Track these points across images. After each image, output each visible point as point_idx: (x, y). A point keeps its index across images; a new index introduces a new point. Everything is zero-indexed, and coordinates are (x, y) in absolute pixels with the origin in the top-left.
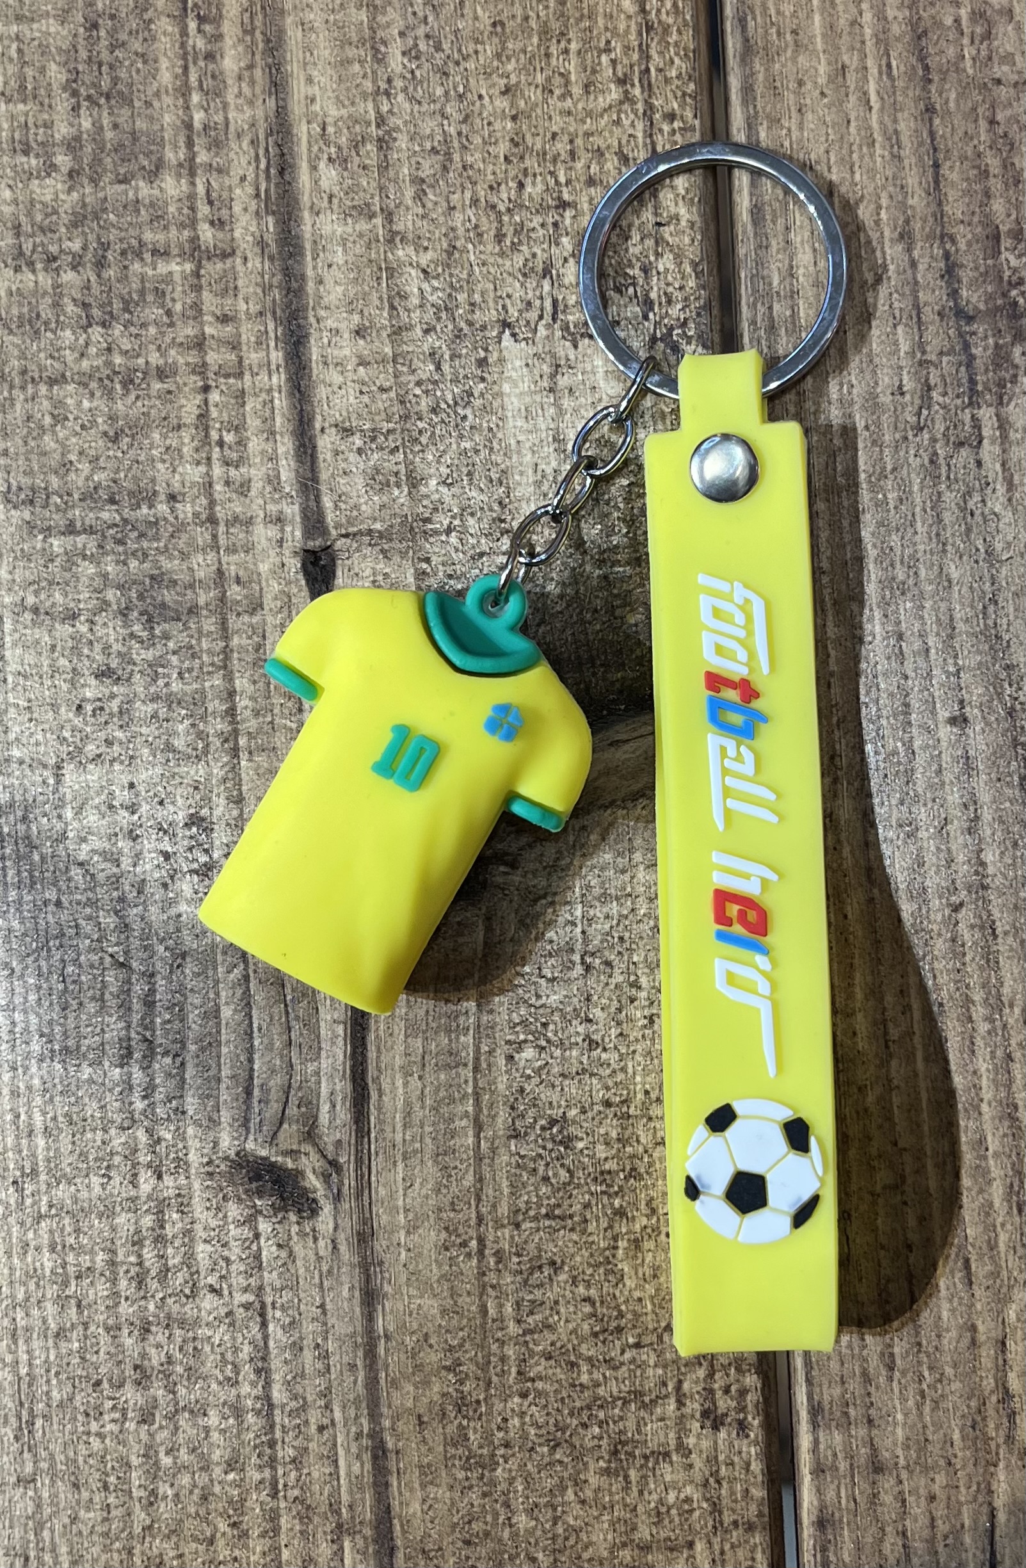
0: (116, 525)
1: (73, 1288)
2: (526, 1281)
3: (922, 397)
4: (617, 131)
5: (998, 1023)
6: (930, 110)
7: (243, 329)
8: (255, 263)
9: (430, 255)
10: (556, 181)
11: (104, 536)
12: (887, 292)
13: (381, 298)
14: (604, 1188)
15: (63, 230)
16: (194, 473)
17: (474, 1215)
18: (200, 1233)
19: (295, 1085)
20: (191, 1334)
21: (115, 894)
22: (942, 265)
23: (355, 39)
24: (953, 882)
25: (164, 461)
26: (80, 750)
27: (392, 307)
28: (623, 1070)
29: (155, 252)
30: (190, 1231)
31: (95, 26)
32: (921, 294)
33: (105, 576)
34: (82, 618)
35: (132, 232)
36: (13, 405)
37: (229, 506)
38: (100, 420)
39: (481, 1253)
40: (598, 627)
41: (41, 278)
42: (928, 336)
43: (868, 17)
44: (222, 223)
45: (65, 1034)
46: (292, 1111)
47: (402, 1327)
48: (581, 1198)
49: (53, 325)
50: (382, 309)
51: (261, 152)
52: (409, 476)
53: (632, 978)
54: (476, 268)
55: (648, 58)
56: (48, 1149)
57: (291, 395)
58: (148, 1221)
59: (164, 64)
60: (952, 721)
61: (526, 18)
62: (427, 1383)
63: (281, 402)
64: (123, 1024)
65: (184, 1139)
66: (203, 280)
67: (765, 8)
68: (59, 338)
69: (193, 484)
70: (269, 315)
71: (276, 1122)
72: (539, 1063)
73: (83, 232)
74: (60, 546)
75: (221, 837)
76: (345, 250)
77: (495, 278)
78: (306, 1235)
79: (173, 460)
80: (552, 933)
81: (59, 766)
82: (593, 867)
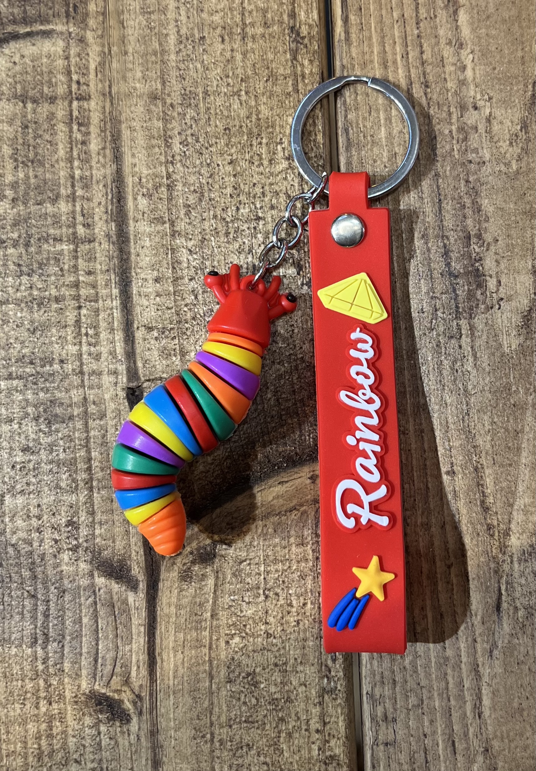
0: (33, 375)
2: (234, 754)
3: (433, 314)
4: (285, 183)
6: (437, 175)
7: (99, 278)
8: (105, 245)
9: (192, 242)
10: (256, 207)
11: (27, 380)
12: (416, 263)
13: (168, 264)
14: (274, 707)
15: (9, 228)
16: (73, 349)
17: (208, 722)
18: (70, 732)
19: (119, 656)
21: (30, 560)
22: (443, 250)
23: (156, 135)
25: (58, 343)
26: (14, 487)
27: (174, 268)
28: (284, 648)
29: (55, 239)
30: (65, 731)
31: (27, 127)
32: (432, 265)
33: (27, 400)
34: (15, 421)
35: (43, 229)
37: (90, 365)
38: (26, 323)
39: (212, 740)
40: (273, 425)
42: (435, 285)
44: (89, 225)
46: (118, 669)
48: (262, 712)
49: (3, 275)
50: (168, 269)
51: (109, 191)
52: (181, 351)
53: (289, 601)
54: (215, 249)
57: (122, 311)
58: (44, 726)
59: (61, 146)
60: (448, 473)
61: (241, 127)
63: (117, 314)
64: (33, 626)
65: (63, 684)
66: (79, 254)
67: (358, 124)
68: (6, 281)
69: (72, 355)
70: (112, 271)
71: (110, 675)
72: (241, 645)
73: (19, 229)
74: (5, 385)
75: (84, 532)
76: (150, 240)
77: (225, 254)
78: (124, 732)
79: (62, 343)
80: (249, 579)
81: (3, 496)
82: (270, 545)
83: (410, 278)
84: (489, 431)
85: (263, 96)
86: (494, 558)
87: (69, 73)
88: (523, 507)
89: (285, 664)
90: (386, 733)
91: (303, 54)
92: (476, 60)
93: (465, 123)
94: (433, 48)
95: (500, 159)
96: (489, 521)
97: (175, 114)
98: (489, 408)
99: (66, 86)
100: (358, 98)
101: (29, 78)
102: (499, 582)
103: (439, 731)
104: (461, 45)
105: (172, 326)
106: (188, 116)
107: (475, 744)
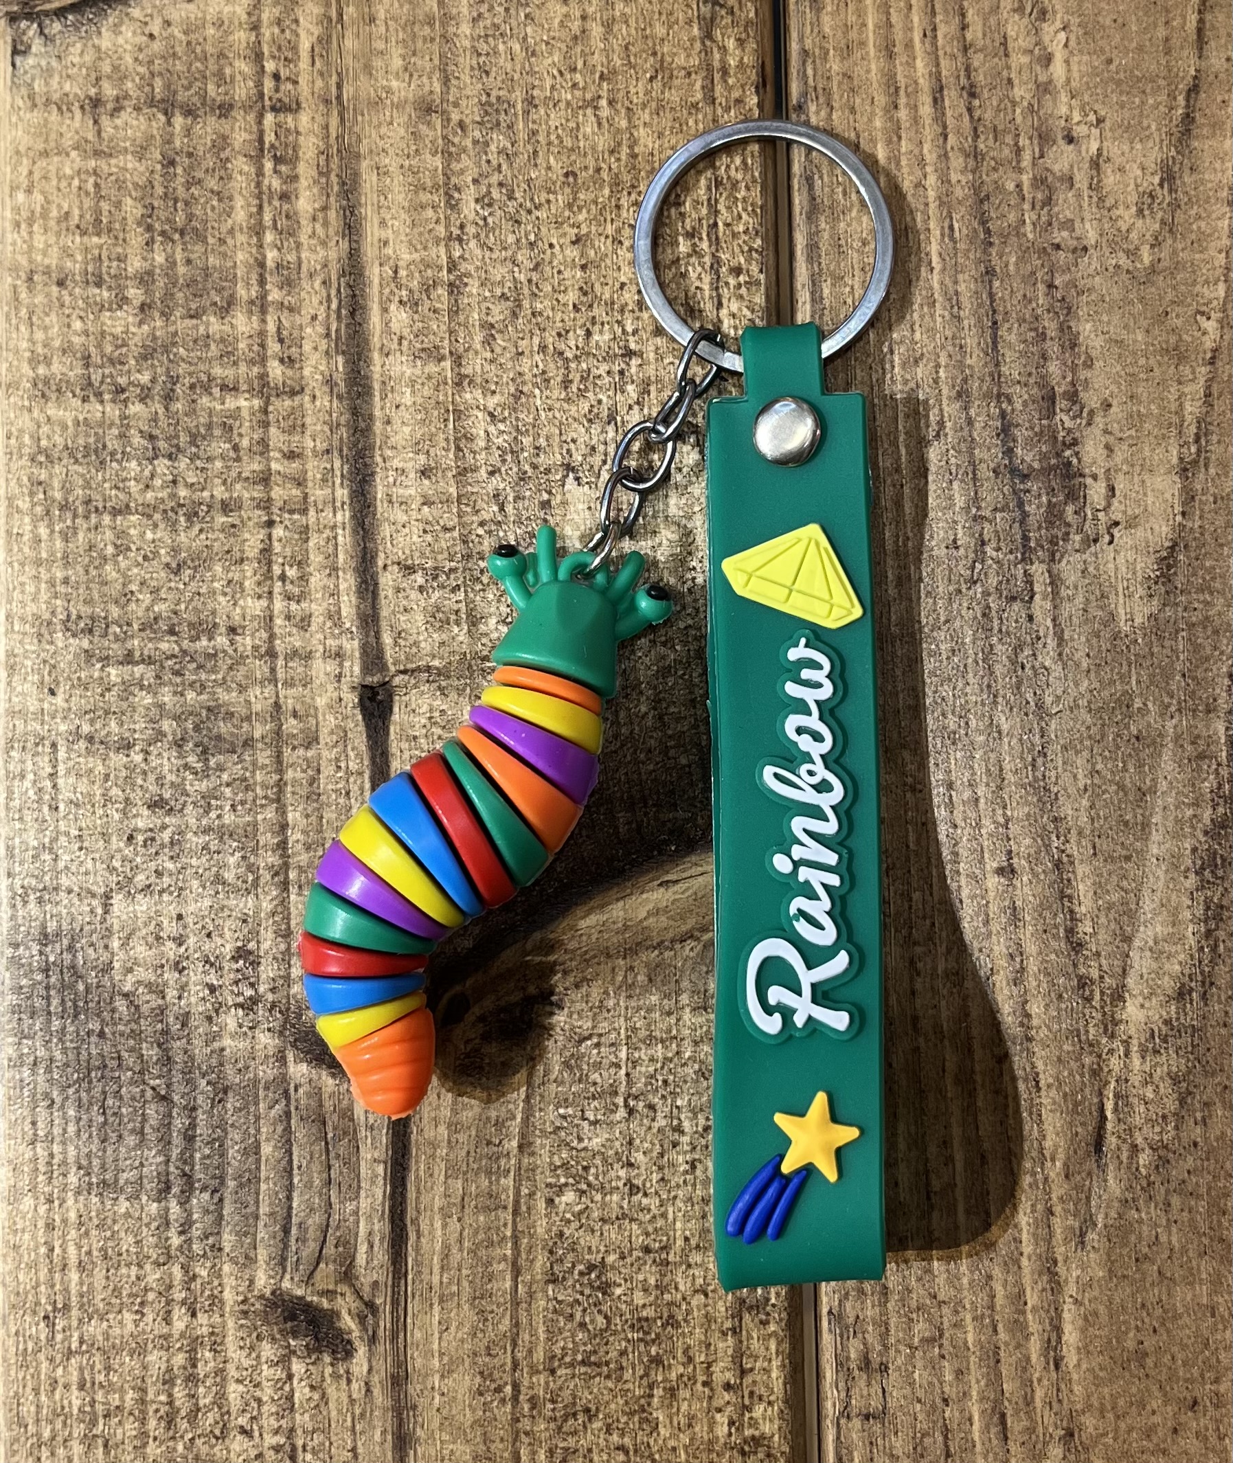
0: (174, 656)
1: (101, 1427)
2: (560, 1428)
3: (976, 552)
4: (684, 283)
5: (1039, 1176)
6: (990, 272)
7: (309, 466)
8: (323, 401)
9: (497, 399)
10: (624, 331)
11: (162, 667)
12: (944, 448)
13: (447, 440)
14: (641, 1335)
15: (133, 362)
16: (255, 607)
17: (509, 1361)
18: (232, 1372)
19: (333, 1224)
21: (159, 1026)
22: (998, 424)
23: (429, 184)
24: (998, 1032)
25: (225, 594)
26: (130, 880)
27: (458, 449)
28: (664, 1215)
29: (224, 387)
30: (223, 1370)
31: (172, 163)
32: (977, 452)
33: (161, 706)
34: (137, 748)
35: (201, 367)
36: (75, 534)
37: (288, 639)
38: (163, 551)
39: (515, 1398)
40: (651, 767)
41: (108, 409)
42: (983, 493)
43: (932, 180)
44: (291, 360)
45: (103, 1167)
46: (329, 1250)
48: (618, 1345)
49: (119, 456)
50: (447, 450)
51: (333, 292)
52: (469, 615)
53: (675, 1122)
54: (542, 413)
55: (717, 212)
56: (81, 1284)
57: (355, 532)
58: (180, 1359)
59: (239, 202)
60: (1000, 871)
61: (598, 170)
63: (345, 539)
64: (160, 1159)
65: (220, 1276)
66: (271, 417)
68: (124, 469)
69: (254, 617)
70: (336, 454)
71: (314, 1261)
72: (579, 1207)
73: (152, 365)
74: (118, 676)
75: (268, 971)
76: (414, 392)
77: (561, 423)
78: (340, 1377)
79: (235, 593)
80: (597, 1075)
81: (107, 897)
82: (639, 1009)
83: (930, 478)
84: (1086, 790)
85: (643, 109)
86: (1091, 1045)
87: (258, 57)
88: (1151, 943)
89: (665, 1248)
90: (865, 1394)
91: (726, 27)
92: (1072, 43)
93: (1047, 169)
94: (985, 20)
95: (1117, 241)
96: (1083, 971)
97: (468, 143)
98: (1087, 743)
99: (251, 84)
100: (834, 117)
101: (179, 67)
102: (1101, 1094)
103: (974, 1393)
104: (1043, 13)
105: (453, 564)
106: (493, 148)
107: (1048, 1420)
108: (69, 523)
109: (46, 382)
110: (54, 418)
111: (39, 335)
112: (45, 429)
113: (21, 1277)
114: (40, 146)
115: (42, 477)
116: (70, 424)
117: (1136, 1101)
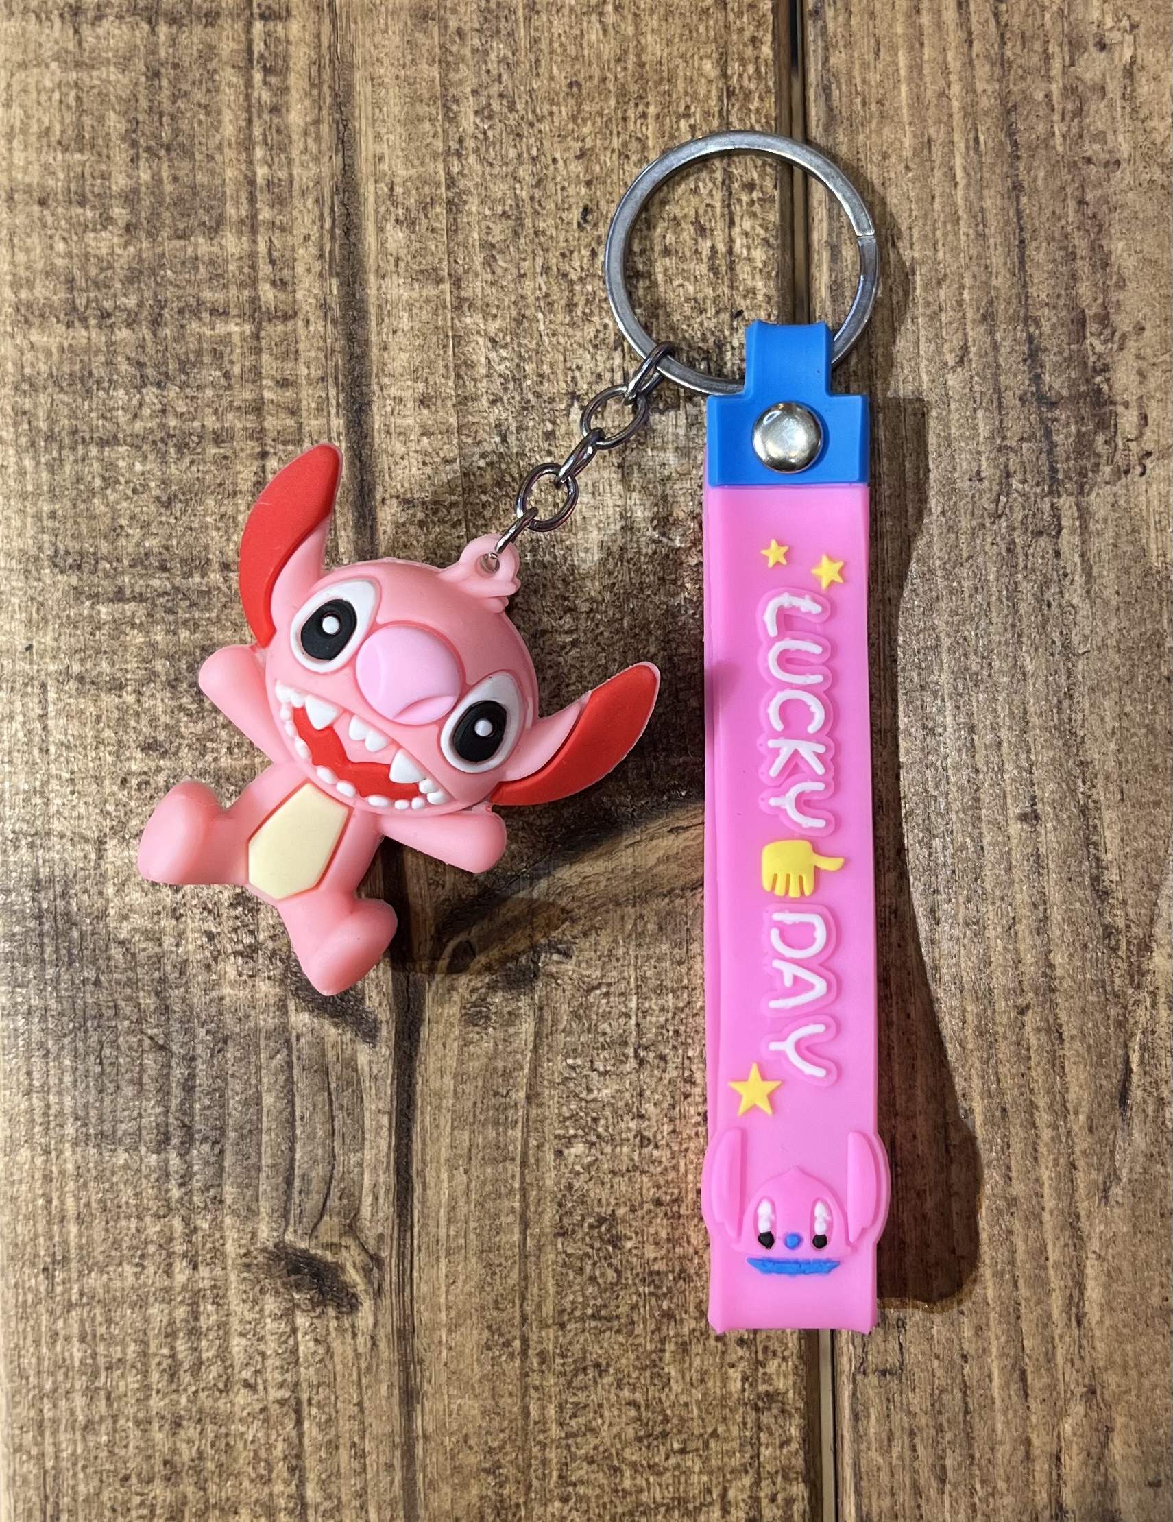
0: (166, 593)
1: (103, 1379)
2: (570, 1383)
3: (1000, 484)
4: (694, 200)
5: (1062, 1130)
6: (1017, 187)
7: (303, 394)
8: (317, 326)
9: (498, 323)
11: (154, 605)
12: (968, 374)
13: (446, 367)
14: (652, 1289)
15: (119, 285)
17: (518, 1315)
18: (235, 1326)
19: (337, 1175)
20: (223, 1430)
21: (156, 974)
22: (1025, 348)
23: (426, 96)
24: (1020, 982)
25: (218, 529)
26: (124, 825)
27: (458, 376)
28: (675, 1168)
29: (213, 311)
30: (226, 1324)
31: (157, 74)
32: (1002, 378)
33: (153, 646)
34: (129, 688)
35: (190, 290)
36: (62, 466)
38: (152, 484)
39: (524, 1353)
41: (94, 335)
42: (1008, 422)
43: (956, 89)
44: (284, 283)
45: (101, 1119)
46: (334, 1202)
47: (441, 1427)
49: (106, 385)
50: (447, 378)
51: (326, 211)
53: (687, 1073)
54: (546, 339)
56: (80, 1235)
57: (351, 464)
58: (181, 1312)
59: (227, 116)
60: (1023, 817)
61: (604, 80)
62: (465, 1486)
64: (159, 1110)
65: (222, 1228)
66: (263, 343)
67: (850, 77)
68: (112, 398)
70: (330, 381)
71: (317, 1214)
72: (589, 1159)
73: (139, 289)
74: (108, 613)
75: (267, 918)
76: (411, 316)
77: (565, 349)
78: (345, 1330)
79: (228, 527)
80: (606, 1025)
81: (101, 841)
82: (649, 957)
84: (1113, 733)
85: (651, 15)
86: (1117, 996)
89: (677, 1201)
90: (882, 1350)
93: (1077, 78)
95: (1151, 154)
96: (1108, 919)
97: (467, 52)
98: (1115, 684)
100: (853, 22)
102: (1126, 1046)
103: (994, 1350)
106: (493, 56)
107: (1070, 1378)
108: (55, 454)
109: (29, 306)
110: (38, 344)
111: (21, 257)
112: (28, 356)
113: (19, 1229)
114: (18, 57)
115: (27, 407)
116: (54, 350)
117: (1162, 1053)
